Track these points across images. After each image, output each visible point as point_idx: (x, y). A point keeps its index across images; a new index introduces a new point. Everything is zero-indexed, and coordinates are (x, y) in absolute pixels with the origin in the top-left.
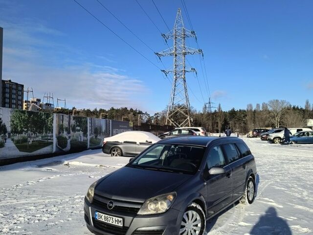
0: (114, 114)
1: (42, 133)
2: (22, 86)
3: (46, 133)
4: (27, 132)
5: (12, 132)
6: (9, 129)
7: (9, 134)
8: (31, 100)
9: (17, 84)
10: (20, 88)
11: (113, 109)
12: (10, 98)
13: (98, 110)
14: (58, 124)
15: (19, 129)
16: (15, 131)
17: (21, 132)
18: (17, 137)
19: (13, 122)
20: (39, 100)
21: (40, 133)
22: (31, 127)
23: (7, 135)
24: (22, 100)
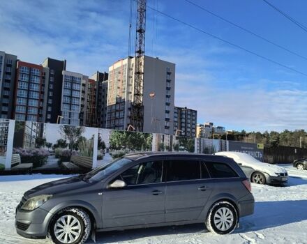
0: (288, 137)
1: (140, 150)
2: (196, 112)
3: (144, 150)
4: (125, 148)
5: (110, 148)
6: (107, 145)
7: (108, 149)
8: (205, 124)
9: (191, 110)
10: (194, 114)
11: (287, 131)
12: (186, 123)
13: (269, 133)
14: (158, 144)
15: (117, 146)
16: (113, 147)
17: (119, 148)
18: (115, 152)
19: (111, 140)
20: (211, 124)
21: (138, 150)
22: (129, 145)
23: (105, 150)
24: (195, 124)
